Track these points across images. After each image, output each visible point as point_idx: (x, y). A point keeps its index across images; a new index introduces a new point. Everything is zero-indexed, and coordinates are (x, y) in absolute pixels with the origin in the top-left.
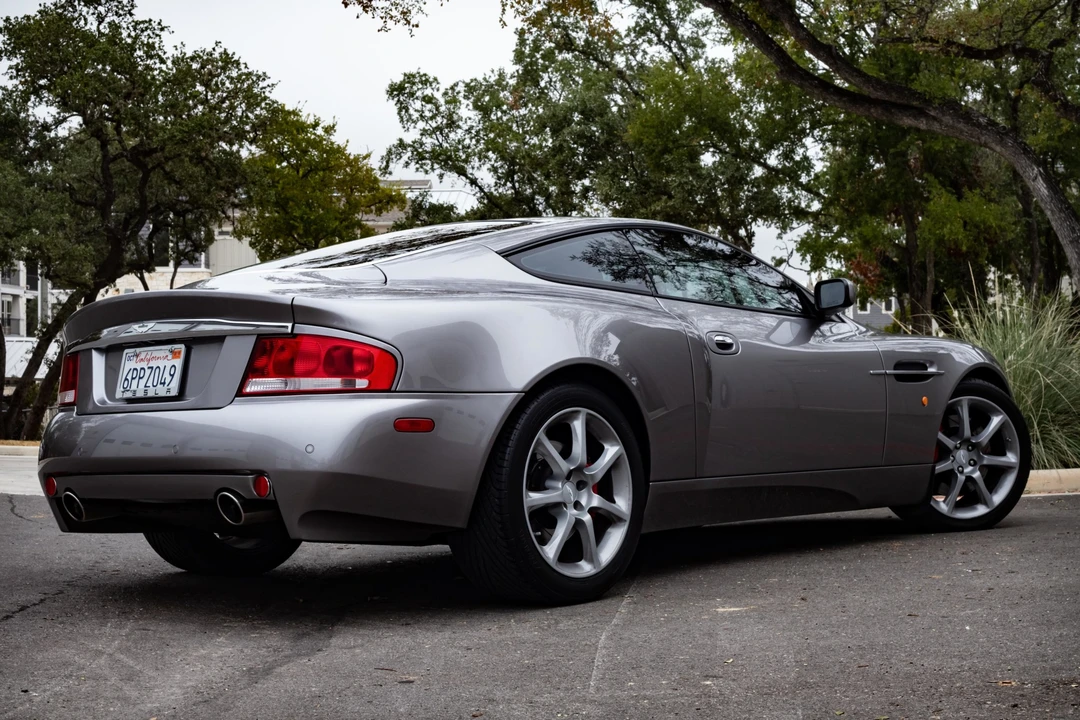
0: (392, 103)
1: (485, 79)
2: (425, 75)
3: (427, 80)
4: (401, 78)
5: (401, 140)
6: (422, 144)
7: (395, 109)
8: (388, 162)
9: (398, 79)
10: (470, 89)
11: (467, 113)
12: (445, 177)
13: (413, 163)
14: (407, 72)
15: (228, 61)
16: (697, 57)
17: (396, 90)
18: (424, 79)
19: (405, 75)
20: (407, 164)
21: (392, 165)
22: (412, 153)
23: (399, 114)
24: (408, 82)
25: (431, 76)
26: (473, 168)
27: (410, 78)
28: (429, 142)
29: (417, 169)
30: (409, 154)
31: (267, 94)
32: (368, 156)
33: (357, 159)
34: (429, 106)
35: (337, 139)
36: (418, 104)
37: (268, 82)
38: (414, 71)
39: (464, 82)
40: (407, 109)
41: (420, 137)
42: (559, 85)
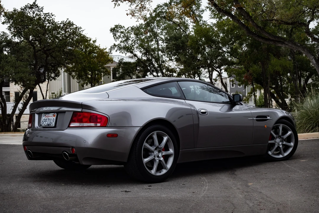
0: (112, 34)
1: (136, 26)
2: (121, 25)
3: (121, 27)
4: (114, 27)
5: (114, 44)
6: (120, 45)
7: (112, 35)
8: (111, 50)
9: (113, 27)
11: (133, 36)
12: (127, 54)
13: (118, 51)
14: (116, 25)
17: (113, 30)
18: (120, 26)
19: (115, 25)
20: (116, 51)
21: (112, 51)
22: (118, 47)
23: (114, 36)
24: (116, 28)
25: (122, 25)
26: (135, 51)
27: (116, 26)
28: (122, 44)
29: (120, 52)
30: (117, 48)
31: (82, 33)
32: (106, 49)
33: (103, 50)
34: (122, 34)
35: (97, 44)
36: (119, 34)
37: (81, 29)
38: (118, 24)
39: (131, 27)
40: (116, 36)
41: (120, 43)
42: (156, 27)
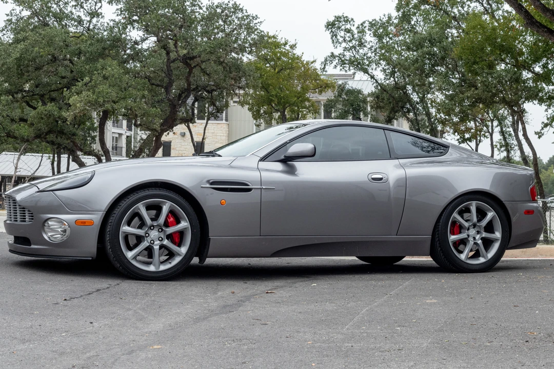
0: (328, 32)
1: (380, 20)
2: (347, 17)
3: (348, 20)
4: (333, 19)
5: (332, 53)
6: (344, 56)
7: (330, 36)
8: (325, 65)
9: (332, 19)
10: (372, 25)
11: (369, 38)
12: (357, 74)
13: (339, 66)
14: (337, 15)
15: (236, 8)
16: (498, 9)
17: (330, 25)
18: (346, 19)
19: (335, 17)
20: (336, 67)
21: (327, 67)
22: (339, 60)
23: (332, 38)
24: (337, 21)
25: (350, 17)
26: (372, 69)
27: (338, 19)
28: (348, 55)
29: (341, 69)
30: (337, 61)
31: (258, 27)
32: (314, 61)
33: (308, 63)
34: (348, 35)
35: (297, 52)
36: (342, 33)
37: (258, 20)
38: (341, 15)
39: (368, 21)
40: (336, 36)
41: (343, 52)
42: (422, 23)
